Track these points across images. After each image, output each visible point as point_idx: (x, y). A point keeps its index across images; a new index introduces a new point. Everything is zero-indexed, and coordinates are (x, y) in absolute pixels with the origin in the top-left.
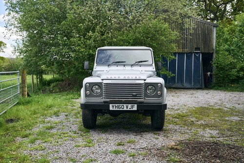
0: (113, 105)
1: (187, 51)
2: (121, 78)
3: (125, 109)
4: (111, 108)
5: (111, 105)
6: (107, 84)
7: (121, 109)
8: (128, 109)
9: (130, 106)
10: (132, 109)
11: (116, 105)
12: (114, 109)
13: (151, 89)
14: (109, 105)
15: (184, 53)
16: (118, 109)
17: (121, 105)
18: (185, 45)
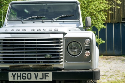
0: (14, 73)
1: (115, 21)
2: (27, 31)
3: (33, 79)
4: (11, 79)
5: (10, 74)
6: (4, 40)
7: (27, 80)
8: (38, 80)
9: (40, 74)
10: (44, 80)
11: (19, 73)
12: (16, 80)
13: (74, 48)
14: (8, 74)
15: (113, 23)
16: (22, 80)
17: (27, 73)
18: (114, 15)
